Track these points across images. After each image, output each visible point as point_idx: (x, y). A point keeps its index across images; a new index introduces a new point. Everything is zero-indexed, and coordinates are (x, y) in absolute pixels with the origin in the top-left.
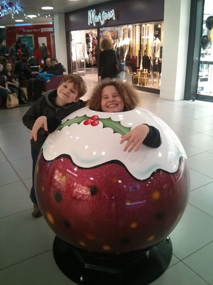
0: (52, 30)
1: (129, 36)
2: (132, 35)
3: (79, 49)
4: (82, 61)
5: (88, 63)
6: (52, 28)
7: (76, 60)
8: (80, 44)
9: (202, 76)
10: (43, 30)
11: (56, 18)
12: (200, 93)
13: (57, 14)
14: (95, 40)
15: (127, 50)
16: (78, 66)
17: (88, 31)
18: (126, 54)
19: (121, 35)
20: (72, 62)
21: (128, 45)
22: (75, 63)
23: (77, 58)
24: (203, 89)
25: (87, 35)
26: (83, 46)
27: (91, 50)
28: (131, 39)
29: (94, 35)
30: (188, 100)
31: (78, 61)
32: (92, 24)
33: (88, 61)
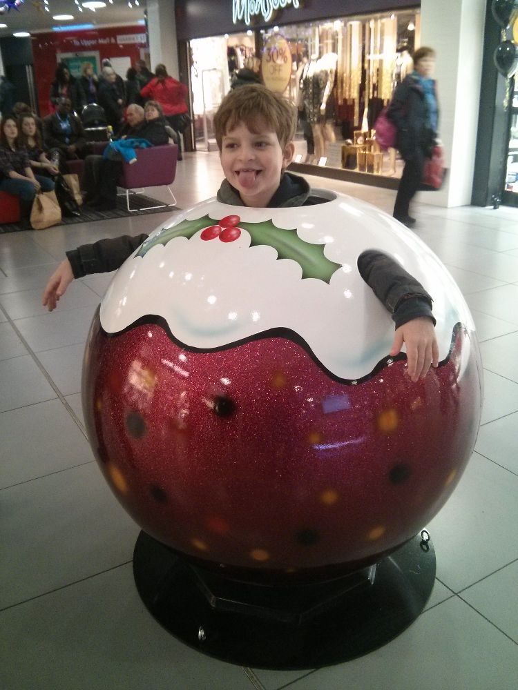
0: (144, 41)
2: (343, 47)
3: (210, 86)
6: (145, 35)
8: (214, 72)
10: (122, 40)
11: (154, 7)
12: (512, 187)
15: (328, 84)
16: (208, 127)
17: (233, 40)
18: (327, 93)
20: (193, 118)
21: (331, 72)
22: (201, 120)
23: (205, 108)
25: (231, 52)
26: (220, 78)
29: (247, 50)
30: (483, 205)
31: (209, 115)
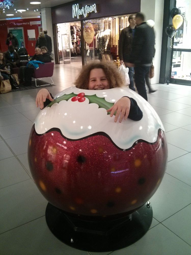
0: (40, 24)
1: (109, 28)
2: (112, 27)
3: (65, 40)
4: (67, 51)
5: (73, 52)
6: (40, 22)
7: (62, 49)
8: (66, 35)
9: (175, 63)
10: (32, 23)
11: (44, 12)
12: (173, 77)
13: (45, 8)
14: (79, 32)
15: (108, 40)
16: (64, 55)
17: (72, 24)
18: (107, 43)
19: (102, 28)
20: (59, 52)
21: (108, 36)
22: (61, 52)
23: (63, 48)
24: (176, 74)
25: (72, 28)
26: (68, 37)
27: (75, 40)
28: (111, 30)
29: (77, 27)
30: (163, 83)
31: (64, 51)
32: (76, 17)
33: (73, 50)
